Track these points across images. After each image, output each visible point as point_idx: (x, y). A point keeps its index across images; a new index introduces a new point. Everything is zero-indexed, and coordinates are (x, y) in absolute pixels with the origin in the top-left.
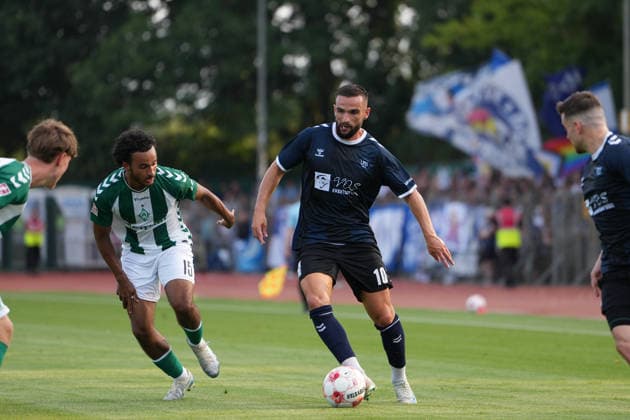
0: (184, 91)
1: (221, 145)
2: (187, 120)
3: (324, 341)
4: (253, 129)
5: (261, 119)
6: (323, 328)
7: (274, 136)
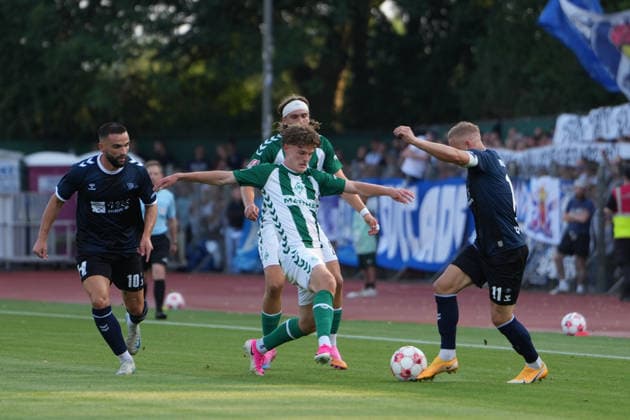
0: (158, 11)
1: (212, 89)
2: (163, 54)
3: (107, 341)
4: (256, 68)
5: (268, 52)
6: (105, 328)
7: (286, 77)
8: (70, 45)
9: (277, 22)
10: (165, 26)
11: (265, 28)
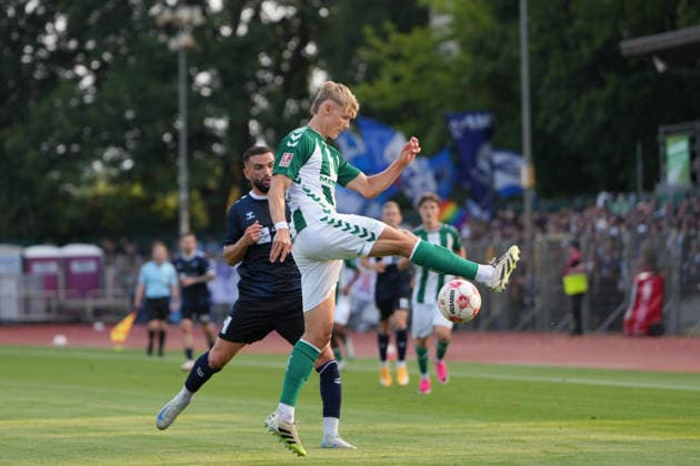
0: (110, 153)
2: (114, 181)
7: (196, 195)
8: (55, 175)
9: (190, 158)
10: (116, 163)
11: (182, 162)
